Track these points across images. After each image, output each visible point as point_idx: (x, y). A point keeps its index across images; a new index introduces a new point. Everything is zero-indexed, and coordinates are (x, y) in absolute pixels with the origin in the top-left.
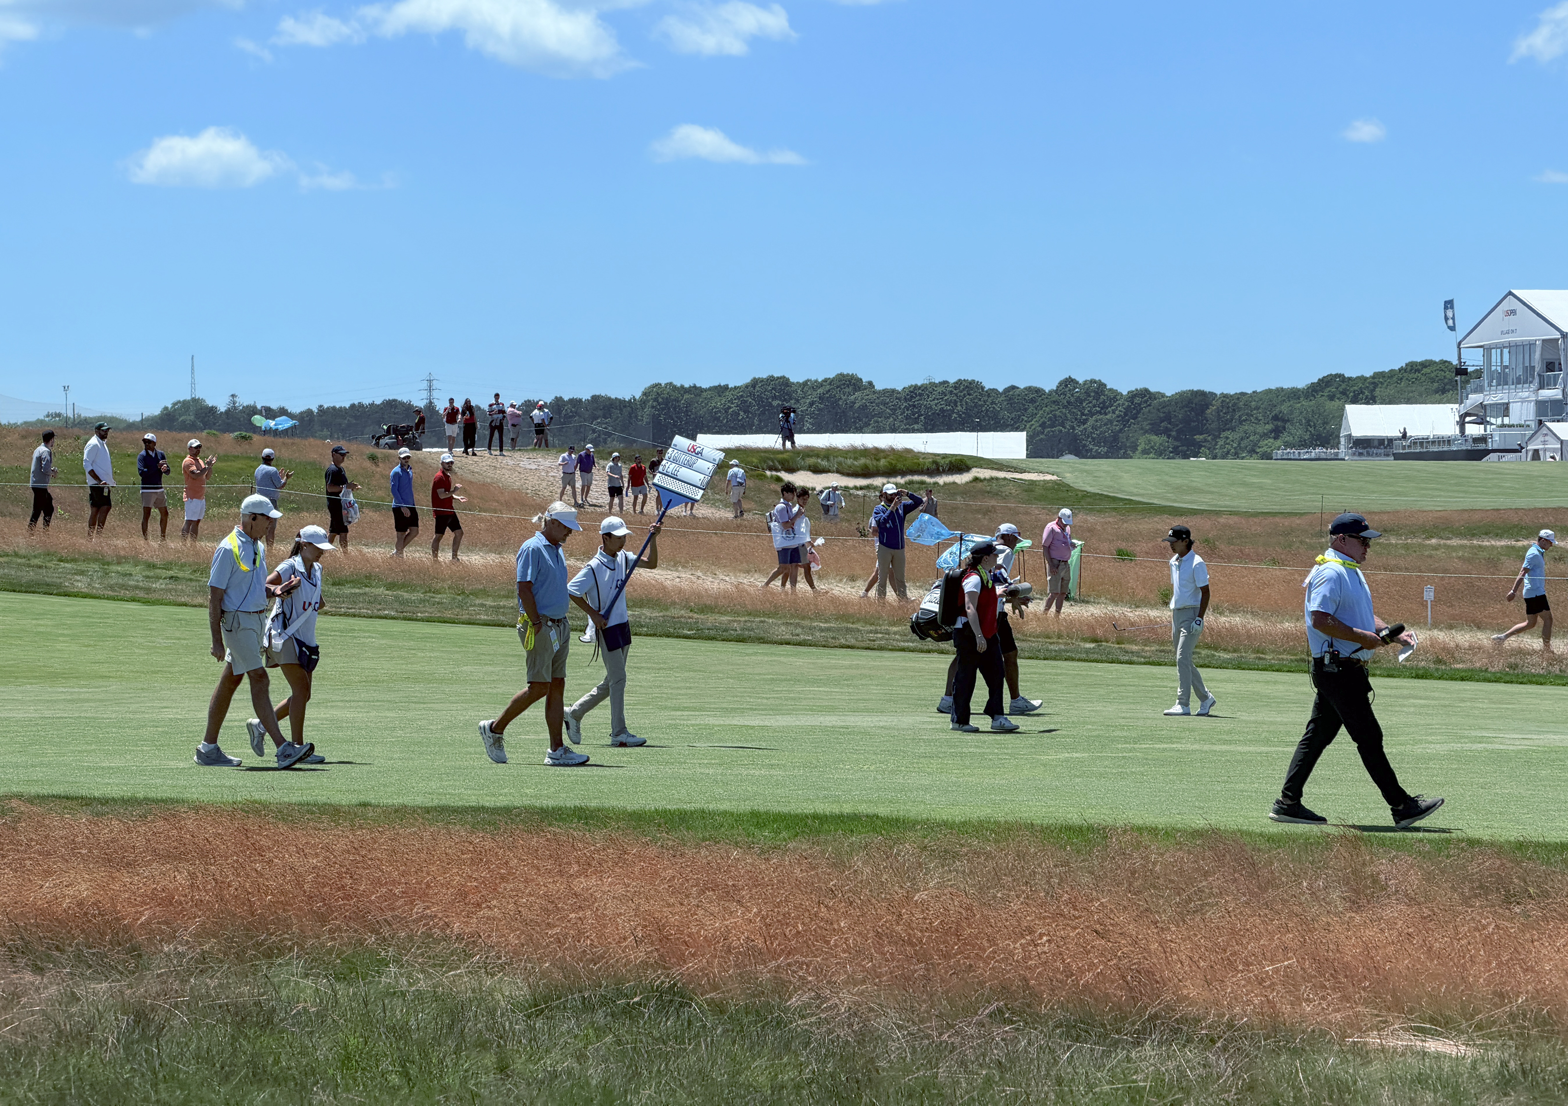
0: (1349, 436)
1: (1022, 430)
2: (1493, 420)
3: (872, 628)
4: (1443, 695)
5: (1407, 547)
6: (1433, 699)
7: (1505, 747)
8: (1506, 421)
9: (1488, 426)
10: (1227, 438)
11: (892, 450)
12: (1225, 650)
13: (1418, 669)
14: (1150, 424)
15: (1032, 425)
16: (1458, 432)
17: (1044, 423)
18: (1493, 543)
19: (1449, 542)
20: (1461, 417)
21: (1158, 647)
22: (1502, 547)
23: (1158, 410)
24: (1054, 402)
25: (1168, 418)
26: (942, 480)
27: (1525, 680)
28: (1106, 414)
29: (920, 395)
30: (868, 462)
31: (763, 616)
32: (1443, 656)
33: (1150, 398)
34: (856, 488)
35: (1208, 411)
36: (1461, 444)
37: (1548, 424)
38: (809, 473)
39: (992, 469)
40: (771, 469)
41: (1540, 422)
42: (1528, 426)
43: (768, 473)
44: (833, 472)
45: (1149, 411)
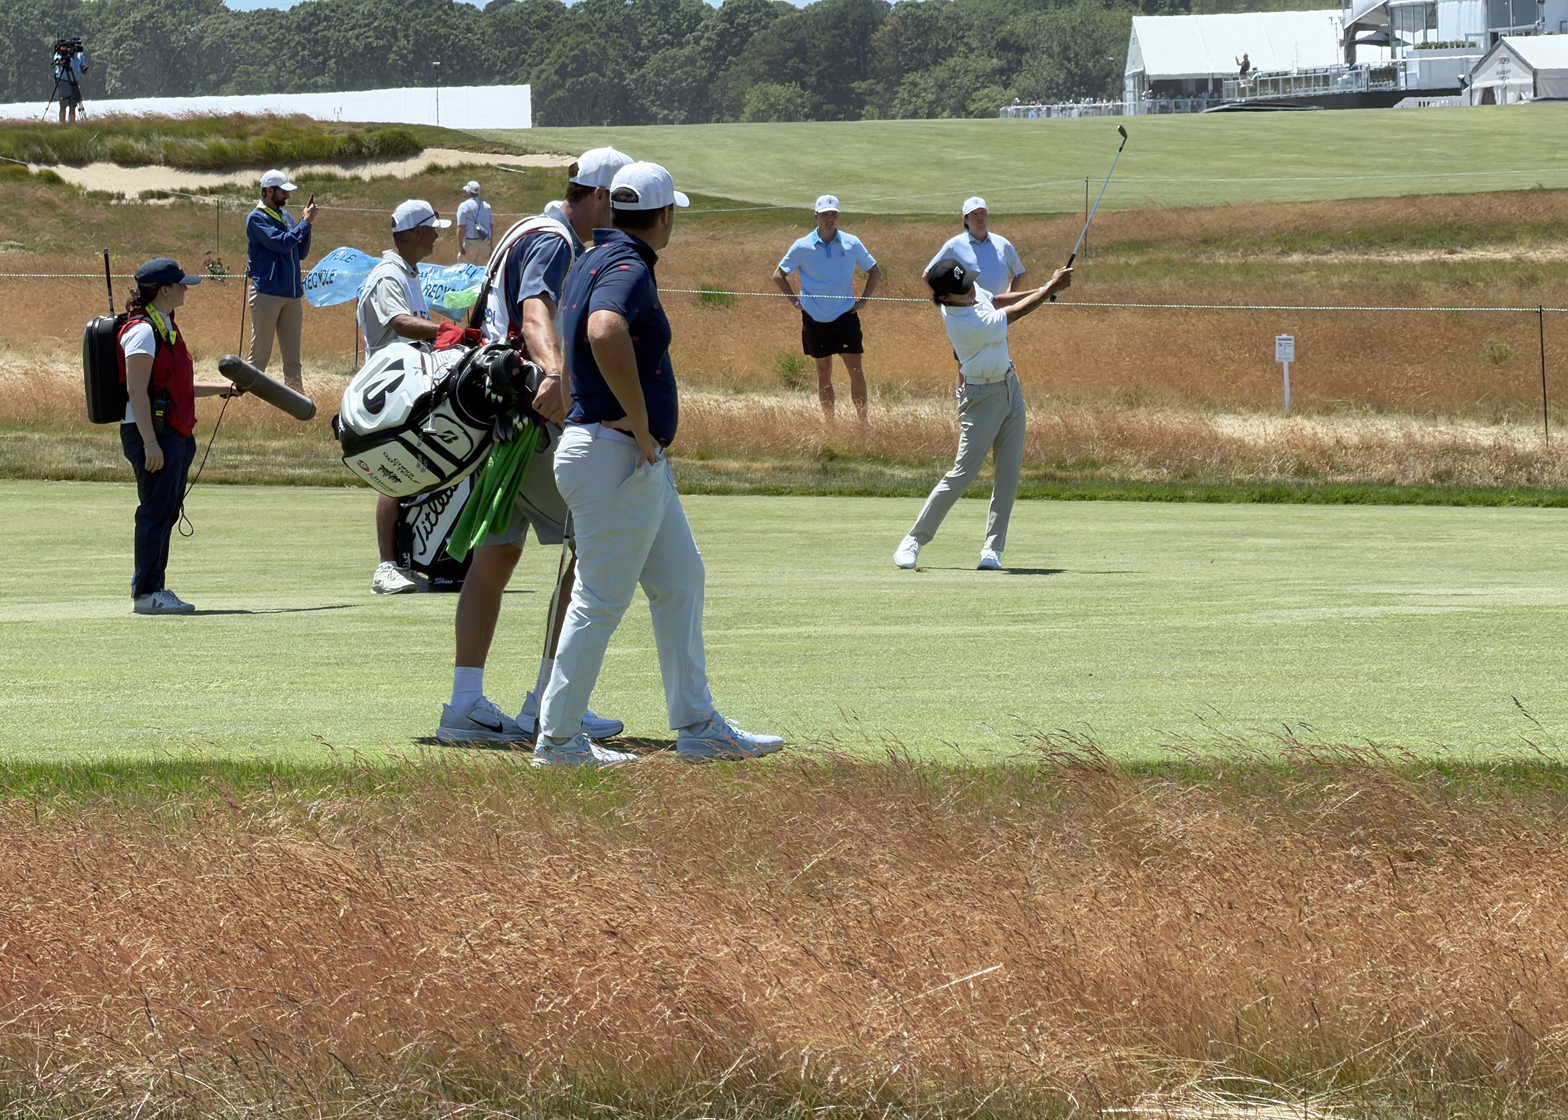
0: (1141, 77)
1: (523, 82)
2: (1407, 36)
3: (233, 444)
4: (1311, 529)
5: (1246, 269)
6: (1293, 536)
7: (1421, 610)
8: (1433, 36)
9: (1398, 49)
10: (915, 84)
11: (271, 118)
12: (903, 463)
13: (1263, 484)
14: (765, 63)
15: (542, 71)
16: (1342, 60)
17: (564, 66)
18: (1407, 257)
19: (1324, 258)
20: (1347, 31)
21: (777, 463)
22: (1423, 263)
23: (781, 36)
24: (582, 26)
25: (800, 50)
26: (367, 172)
27: (1462, 498)
28: (681, 46)
29: (327, 19)
30: (224, 142)
31: (23, 429)
32: (1311, 460)
33: (767, 14)
34: (203, 191)
35: (876, 36)
36: (1348, 82)
37: (1507, 40)
38: (113, 167)
39: (463, 148)
40: (37, 161)
41: (1495, 37)
42: (1473, 45)
43: (33, 168)
44: (159, 163)
45: (764, 40)
